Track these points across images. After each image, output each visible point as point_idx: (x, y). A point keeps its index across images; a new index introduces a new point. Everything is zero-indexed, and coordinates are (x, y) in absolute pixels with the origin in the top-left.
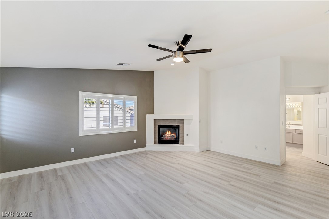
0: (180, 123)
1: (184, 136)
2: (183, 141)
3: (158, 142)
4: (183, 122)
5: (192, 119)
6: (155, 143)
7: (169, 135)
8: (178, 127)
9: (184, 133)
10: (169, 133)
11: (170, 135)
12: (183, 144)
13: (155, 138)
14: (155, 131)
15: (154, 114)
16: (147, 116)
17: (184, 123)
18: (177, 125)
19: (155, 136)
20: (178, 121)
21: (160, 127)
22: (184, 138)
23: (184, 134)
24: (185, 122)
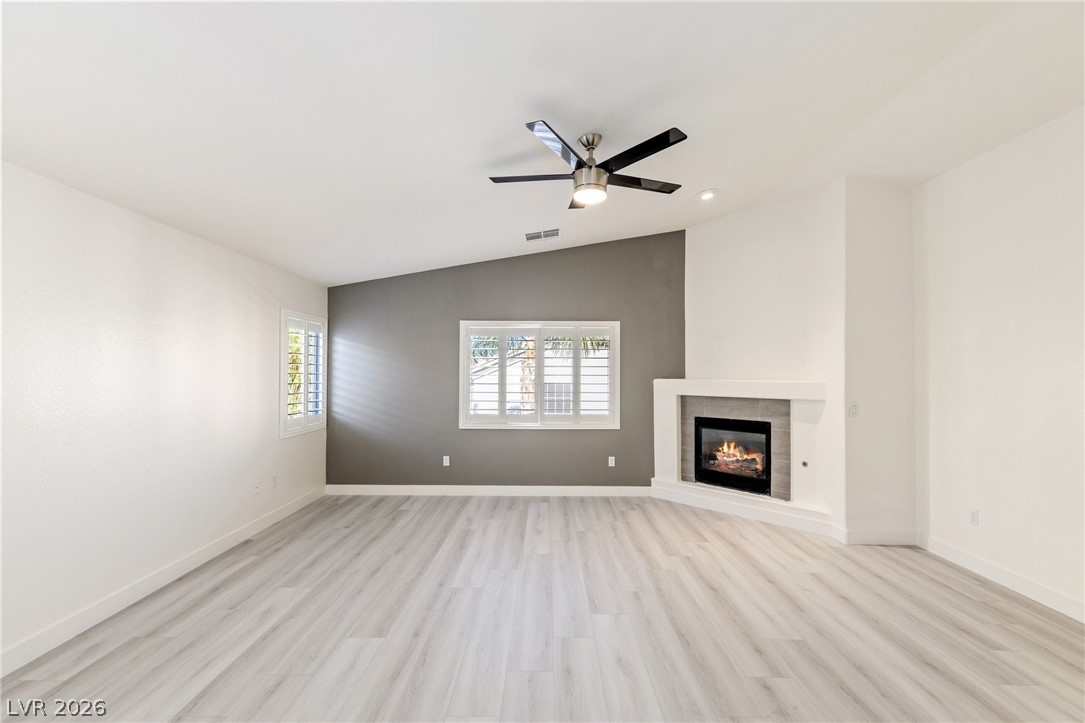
0: (773, 415)
1: (788, 467)
2: (787, 486)
3: (693, 475)
4: (783, 409)
5: (824, 401)
6: (684, 478)
7: (730, 455)
8: (764, 428)
9: (787, 455)
10: (732, 451)
11: (734, 455)
12: (787, 497)
13: (683, 460)
14: (683, 434)
15: (684, 377)
16: (658, 383)
17: (788, 414)
18: (760, 419)
19: (683, 452)
20: (765, 403)
21: (701, 423)
22: (789, 474)
23: (789, 459)
24: (794, 409)
